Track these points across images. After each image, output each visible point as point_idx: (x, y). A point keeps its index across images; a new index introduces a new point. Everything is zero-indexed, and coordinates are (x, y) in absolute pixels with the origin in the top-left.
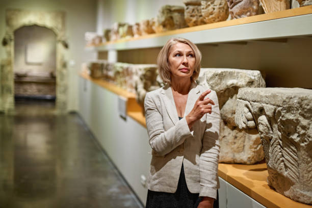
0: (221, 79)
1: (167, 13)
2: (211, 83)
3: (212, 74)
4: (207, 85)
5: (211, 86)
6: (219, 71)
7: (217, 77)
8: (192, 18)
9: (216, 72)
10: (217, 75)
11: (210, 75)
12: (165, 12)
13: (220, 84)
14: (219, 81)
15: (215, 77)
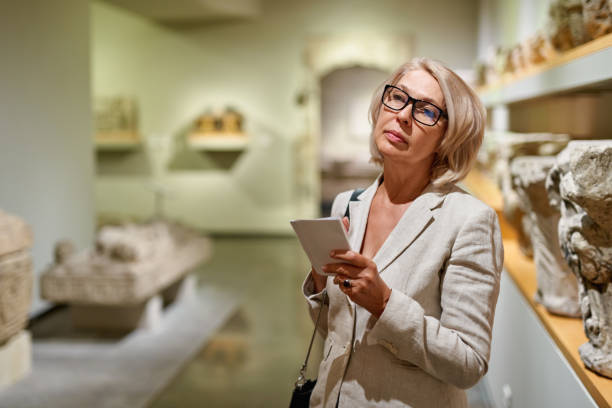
0: (606, 168)
1: (562, 16)
2: (579, 176)
3: (581, 154)
4: (571, 182)
5: (581, 186)
6: (602, 146)
7: (593, 163)
8: (599, 22)
9: (593, 150)
10: (592, 158)
11: (576, 158)
12: (558, 13)
13: (602, 179)
14: (600, 174)
15: (589, 163)
